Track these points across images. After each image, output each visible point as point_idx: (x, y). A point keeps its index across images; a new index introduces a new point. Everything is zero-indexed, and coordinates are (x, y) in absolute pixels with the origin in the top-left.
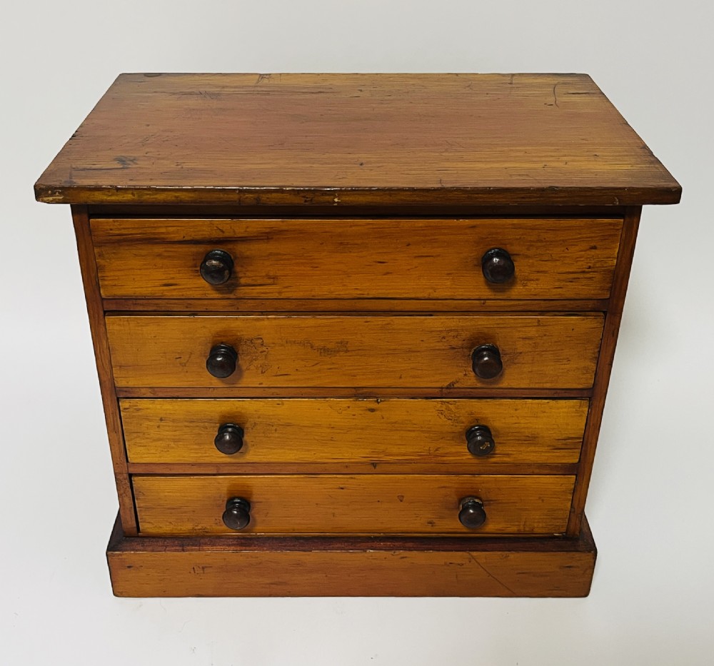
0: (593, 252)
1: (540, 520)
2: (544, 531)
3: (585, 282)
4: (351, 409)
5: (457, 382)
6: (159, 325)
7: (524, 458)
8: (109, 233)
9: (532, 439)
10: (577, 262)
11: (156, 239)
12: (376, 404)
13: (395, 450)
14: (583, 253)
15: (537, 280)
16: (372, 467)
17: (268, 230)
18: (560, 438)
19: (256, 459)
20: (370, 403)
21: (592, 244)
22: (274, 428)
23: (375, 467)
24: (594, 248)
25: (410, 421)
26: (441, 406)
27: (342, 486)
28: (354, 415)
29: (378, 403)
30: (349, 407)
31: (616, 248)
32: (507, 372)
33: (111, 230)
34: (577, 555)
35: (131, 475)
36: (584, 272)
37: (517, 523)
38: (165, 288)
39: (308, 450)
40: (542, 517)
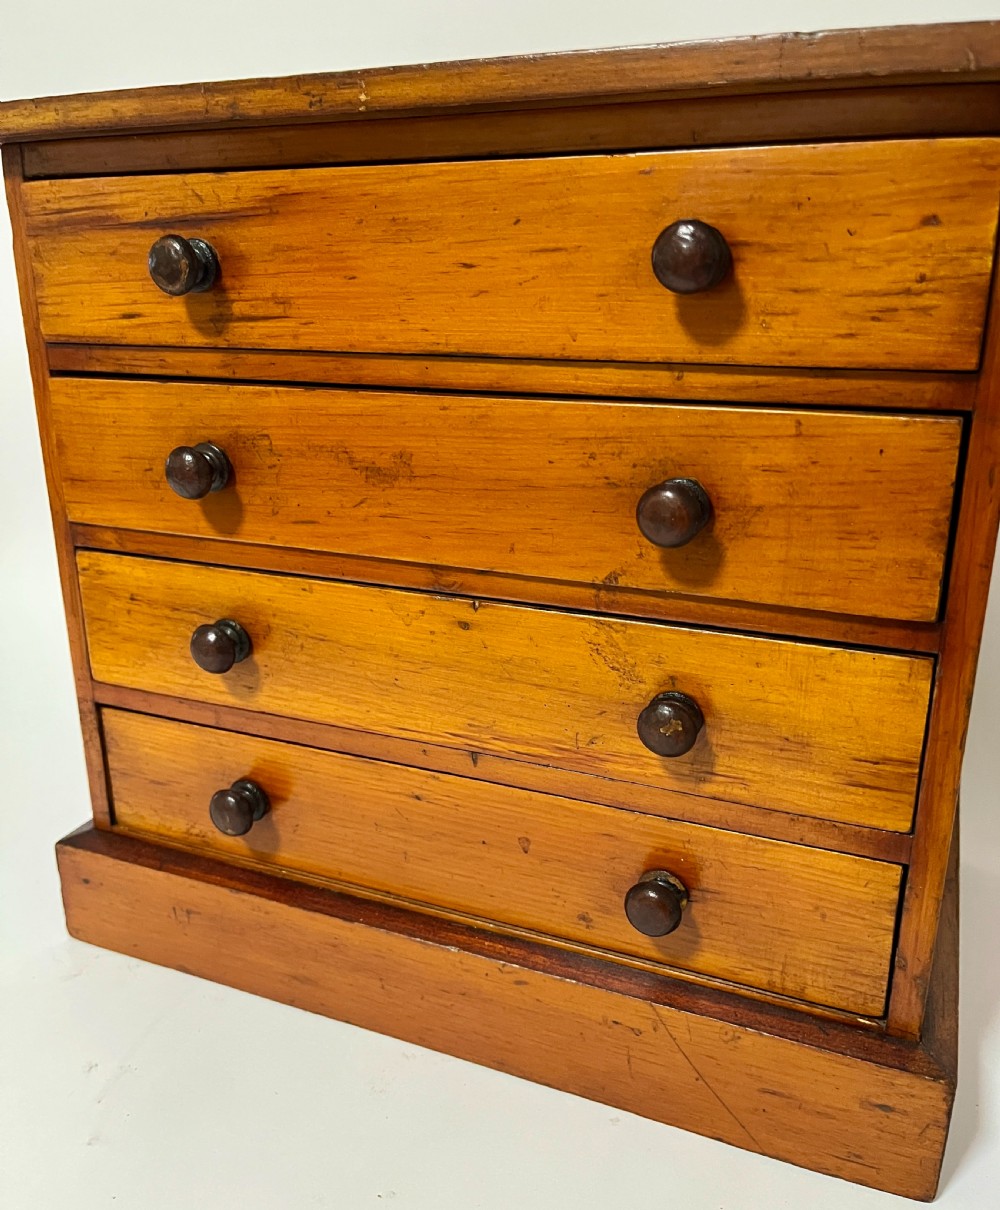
0: (929, 235)
1: (819, 969)
2: (830, 1000)
3: (910, 320)
4: (426, 617)
5: (624, 572)
6: (119, 398)
7: (779, 796)
8: (45, 209)
9: (796, 747)
10: (890, 262)
11: (108, 218)
12: (472, 610)
13: (510, 727)
14: (903, 236)
15: (795, 313)
16: (470, 761)
17: (270, 194)
18: (863, 754)
19: (274, 706)
20: (459, 609)
21: (929, 211)
22: (299, 642)
23: (475, 762)
24: (931, 220)
25: (537, 661)
26: (596, 634)
27: (418, 792)
28: (432, 633)
29: (476, 609)
30: (423, 612)
31: (988, 221)
32: (729, 555)
33: (48, 201)
34: (903, 1080)
35: (99, 707)
36: (908, 292)
37: (766, 964)
38: (125, 322)
39: (357, 702)
40: (823, 962)
